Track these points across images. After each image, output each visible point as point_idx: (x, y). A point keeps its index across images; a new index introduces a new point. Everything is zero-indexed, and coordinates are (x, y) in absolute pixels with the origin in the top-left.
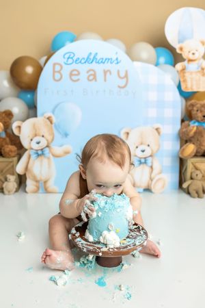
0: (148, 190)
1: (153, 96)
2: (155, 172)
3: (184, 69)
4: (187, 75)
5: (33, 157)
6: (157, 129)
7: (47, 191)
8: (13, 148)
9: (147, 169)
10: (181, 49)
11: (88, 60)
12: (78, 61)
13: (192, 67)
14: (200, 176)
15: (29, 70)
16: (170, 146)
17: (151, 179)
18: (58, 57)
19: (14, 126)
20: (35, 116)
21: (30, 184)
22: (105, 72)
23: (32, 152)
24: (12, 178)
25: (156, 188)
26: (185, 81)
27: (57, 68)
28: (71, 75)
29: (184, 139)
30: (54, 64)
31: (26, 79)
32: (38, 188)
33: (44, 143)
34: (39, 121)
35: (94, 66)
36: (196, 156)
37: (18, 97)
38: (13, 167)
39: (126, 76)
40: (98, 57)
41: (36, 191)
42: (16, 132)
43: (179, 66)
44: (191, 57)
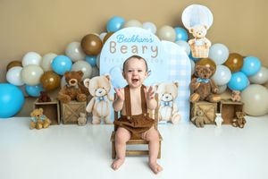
0: (170, 122)
1: (174, 62)
2: (175, 110)
3: (193, 44)
4: (196, 47)
5: (97, 101)
6: (176, 84)
7: (105, 123)
8: (84, 96)
9: (169, 109)
10: (192, 31)
11: (133, 40)
12: (126, 40)
13: (199, 42)
14: (202, 114)
15: (94, 43)
16: (184, 93)
17: (172, 116)
18: (113, 38)
19: (85, 81)
20: (99, 75)
21: (95, 119)
22: (143, 48)
23: (96, 98)
24: (83, 115)
25: (175, 121)
26: (194, 51)
27: (113, 45)
28: (122, 49)
29: (193, 90)
30: (111, 43)
31: (91, 49)
32: (100, 121)
33: (104, 92)
34: (101, 78)
35: (136, 43)
36: (200, 100)
37: (85, 60)
38: (84, 108)
39: (157, 50)
40: (139, 38)
41: (99, 123)
42: (86, 85)
43: (190, 42)
44: (198, 36)
